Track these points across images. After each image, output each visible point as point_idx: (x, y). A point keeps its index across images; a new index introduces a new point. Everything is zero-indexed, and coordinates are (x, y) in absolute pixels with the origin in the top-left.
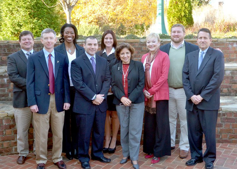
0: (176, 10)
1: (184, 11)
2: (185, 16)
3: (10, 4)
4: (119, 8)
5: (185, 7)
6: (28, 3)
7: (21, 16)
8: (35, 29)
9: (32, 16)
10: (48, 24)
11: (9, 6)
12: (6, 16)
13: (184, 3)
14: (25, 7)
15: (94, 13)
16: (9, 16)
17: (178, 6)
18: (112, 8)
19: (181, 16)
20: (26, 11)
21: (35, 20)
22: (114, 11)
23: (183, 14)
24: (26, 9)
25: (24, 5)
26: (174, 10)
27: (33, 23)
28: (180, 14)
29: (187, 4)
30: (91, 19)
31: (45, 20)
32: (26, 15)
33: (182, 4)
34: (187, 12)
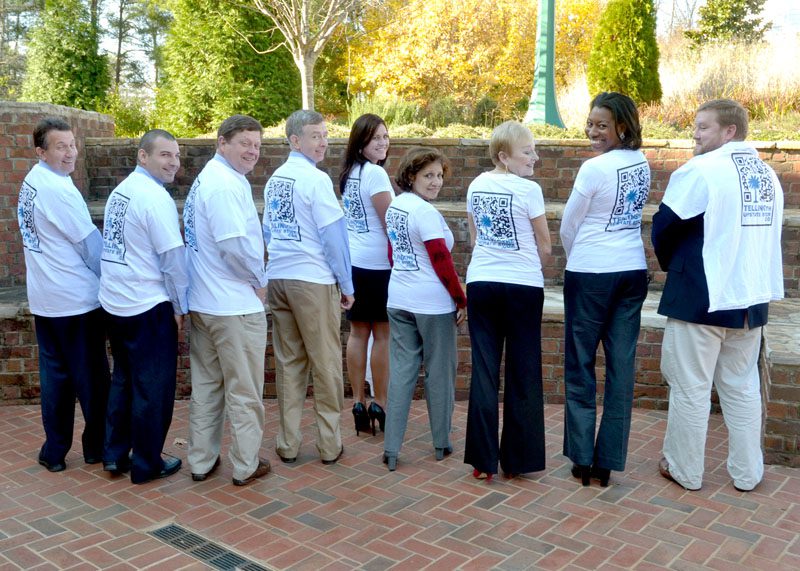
0: (612, 59)
1: (632, 62)
2: (634, 75)
3: (186, 45)
4: (480, 55)
5: (637, 51)
6: (230, 41)
7: (211, 75)
8: (245, 108)
9: (239, 74)
10: (280, 97)
11: (183, 50)
12: (177, 76)
13: (635, 39)
14: (222, 52)
15: (413, 65)
16: (184, 75)
17: (617, 49)
18: (463, 51)
19: (625, 76)
20: (225, 62)
21: (248, 86)
22: (469, 62)
23: (629, 71)
24: (226, 56)
25: (219, 46)
26: (604, 58)
27: (242, 94)
28: (622, 70)
29: (642, 41)
30: (405, 81)
31: (272, 85)
32: (224, 73)
33: (628, 45)
34: (642, 64)
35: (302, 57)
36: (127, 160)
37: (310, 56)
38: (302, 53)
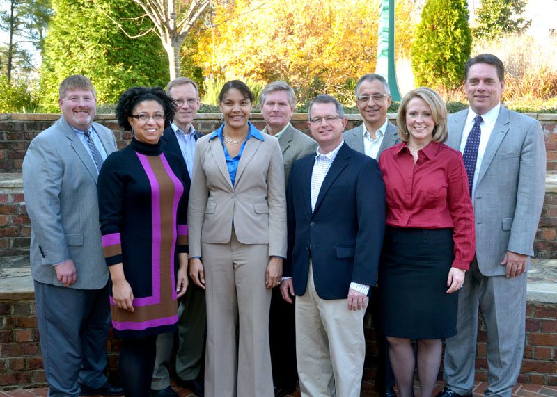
0: (433, 45)
1: (450, 48)
2: (453, 59)
3: (65, 33)
4: (312, 42)
5: (454, 38)
6: (104, 30)
7: (87, 59)
8: (117, 87)
9: (112, 58)
10: (147, 78)
11: (63, 37)
12: (58, 60)
13: (452, 28)
14: (97, 39)
15: (256, 53)
16: (63, 59)
17: (438, 36)
18: (297, 41)
19: (445, 59)
20: (100, 48)
21: (119, 68)
22: (303, 49)
23: (448, 55)
24: (99, 43)
25: (94, 34)
26: (427, 45)
27: (115, 75)
28: (442, 54)
29: (459, 30)
30: (249, 66)
31: (140, 68)
32: (98, 58)
33: (447, 32)
34: (459, 49)
35: (169, 41)
36: (4, 135)
37: (176, 40)
38: (170, 37)
